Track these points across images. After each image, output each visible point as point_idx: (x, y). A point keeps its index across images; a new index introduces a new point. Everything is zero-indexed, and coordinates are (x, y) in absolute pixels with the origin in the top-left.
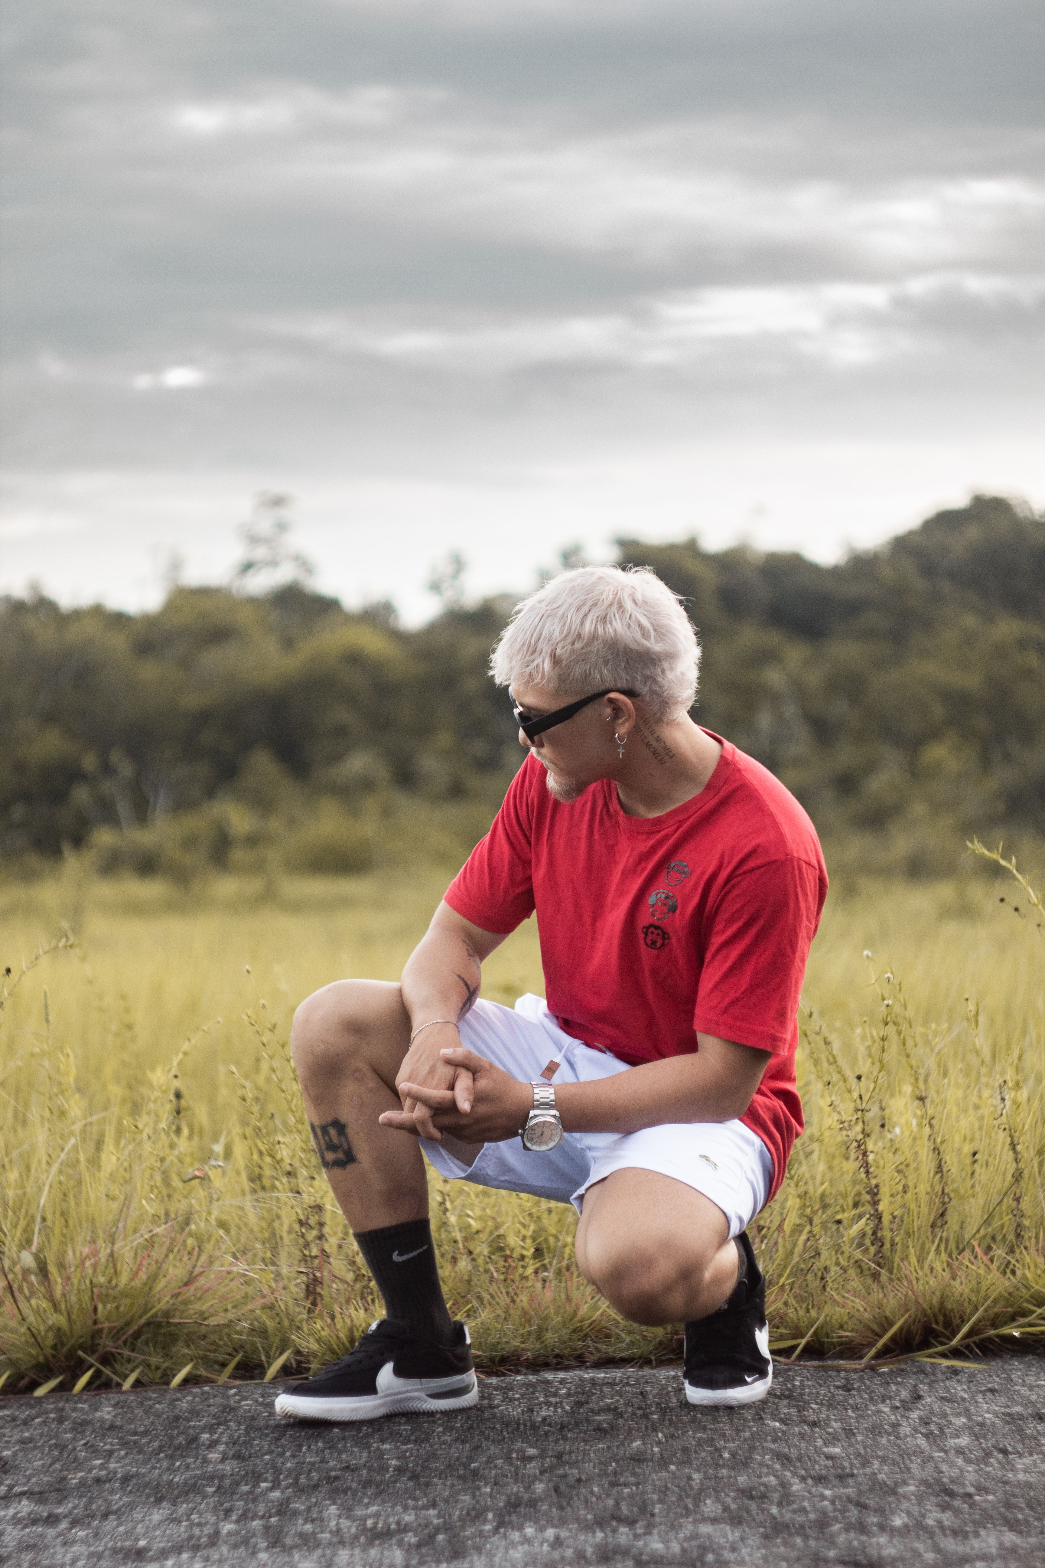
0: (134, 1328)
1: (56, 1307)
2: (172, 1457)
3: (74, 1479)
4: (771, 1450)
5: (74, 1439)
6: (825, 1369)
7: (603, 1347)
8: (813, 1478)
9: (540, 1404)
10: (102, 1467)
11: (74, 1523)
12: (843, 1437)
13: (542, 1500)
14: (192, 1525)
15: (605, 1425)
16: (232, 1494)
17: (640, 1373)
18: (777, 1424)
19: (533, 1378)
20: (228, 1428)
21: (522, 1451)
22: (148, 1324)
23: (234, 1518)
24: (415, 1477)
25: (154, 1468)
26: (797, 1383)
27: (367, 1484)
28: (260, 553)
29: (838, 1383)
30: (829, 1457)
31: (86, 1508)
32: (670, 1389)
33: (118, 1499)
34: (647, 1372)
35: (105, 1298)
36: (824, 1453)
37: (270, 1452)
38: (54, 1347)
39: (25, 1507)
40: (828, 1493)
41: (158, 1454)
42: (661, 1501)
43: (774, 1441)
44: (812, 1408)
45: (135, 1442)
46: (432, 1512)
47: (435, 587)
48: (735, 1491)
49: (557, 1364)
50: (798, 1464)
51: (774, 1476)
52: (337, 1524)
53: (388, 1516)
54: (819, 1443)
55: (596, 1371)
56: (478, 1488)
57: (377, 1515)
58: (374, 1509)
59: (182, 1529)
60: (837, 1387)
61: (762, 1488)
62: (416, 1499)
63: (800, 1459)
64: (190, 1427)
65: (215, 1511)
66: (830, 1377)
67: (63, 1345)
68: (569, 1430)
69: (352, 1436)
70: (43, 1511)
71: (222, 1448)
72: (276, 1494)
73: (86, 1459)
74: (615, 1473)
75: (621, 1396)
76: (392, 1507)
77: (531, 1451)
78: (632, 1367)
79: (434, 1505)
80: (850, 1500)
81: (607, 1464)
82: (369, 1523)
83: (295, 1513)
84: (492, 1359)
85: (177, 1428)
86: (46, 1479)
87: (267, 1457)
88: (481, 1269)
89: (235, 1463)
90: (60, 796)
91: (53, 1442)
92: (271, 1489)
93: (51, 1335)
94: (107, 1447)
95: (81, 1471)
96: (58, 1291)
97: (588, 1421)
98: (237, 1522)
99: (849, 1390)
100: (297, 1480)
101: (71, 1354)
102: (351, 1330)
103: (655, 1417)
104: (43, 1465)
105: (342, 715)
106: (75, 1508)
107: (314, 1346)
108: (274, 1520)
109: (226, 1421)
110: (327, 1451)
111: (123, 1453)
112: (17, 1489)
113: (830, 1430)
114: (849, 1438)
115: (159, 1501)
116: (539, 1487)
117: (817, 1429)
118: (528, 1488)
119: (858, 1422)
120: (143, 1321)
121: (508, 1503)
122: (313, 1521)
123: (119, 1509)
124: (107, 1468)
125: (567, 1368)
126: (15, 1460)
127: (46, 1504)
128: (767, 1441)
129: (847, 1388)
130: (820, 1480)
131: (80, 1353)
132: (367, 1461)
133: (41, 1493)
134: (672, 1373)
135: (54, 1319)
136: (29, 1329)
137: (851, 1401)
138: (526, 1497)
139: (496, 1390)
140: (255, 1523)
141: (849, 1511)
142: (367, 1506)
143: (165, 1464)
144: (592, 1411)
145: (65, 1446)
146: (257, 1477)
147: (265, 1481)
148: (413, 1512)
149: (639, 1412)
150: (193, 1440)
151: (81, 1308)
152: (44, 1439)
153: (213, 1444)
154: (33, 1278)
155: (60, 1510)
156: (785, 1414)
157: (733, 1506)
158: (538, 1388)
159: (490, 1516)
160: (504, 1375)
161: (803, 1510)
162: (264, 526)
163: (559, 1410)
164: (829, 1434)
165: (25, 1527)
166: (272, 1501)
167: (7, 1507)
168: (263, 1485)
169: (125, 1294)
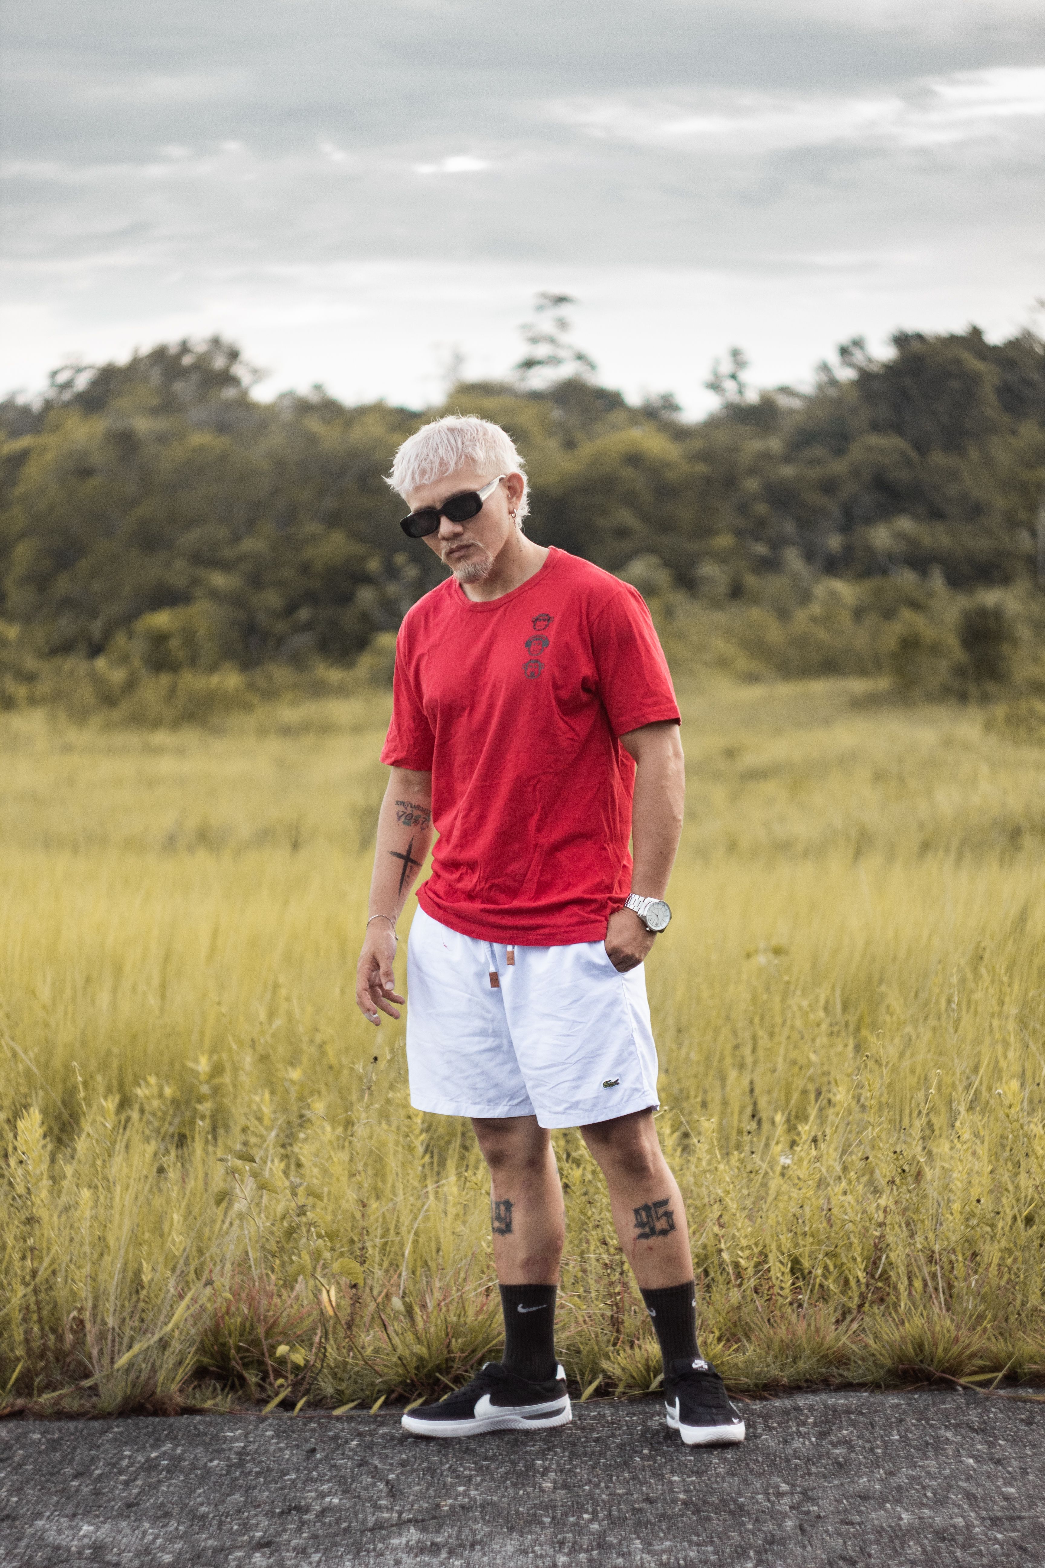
0: (479, 1354)
1: (419, 1340)
2: (515, 1485)
3: (446, 1504)
4: (964, 1489)
5: (441, 1462)
6: (1016, 1400)
7: (845, 1373)
8: (991, 1519)
9: (791, 1435)
10: (465, 1494)
11: (451, 1552)
12: (1019, 1477)
13: (790, 1538)
14: (536, 1556)
15: (841, 1460)
16: (564, 1524)
17: (872, 1399)
18: (971, 1461)
19: (788, 1403)
20: (555, 1452)
21: (777, 1487)
22: (490, 1351)
23: (566, 1550)
24: (697, 1511)
25: (504, 1496)
26: (992, 1415)
27: (662, 1517)
28: (542, 351)
29: (1023, 1416)
30: (1006, 1498)
31: (458, 1537)
32: (893, 1420)
33: (481, 1528)
34: (877, 1398)
35: (457, 1334)
36: (1002, 1494)
37: (589, 1482)
38: (417, 1368)
39: (413, 1535)
40: (999, 1536)
41: (505, 1481)
42: (877, 1542)
43: (967, 1480)
44: (1000, 1445)
45: (487, 1467)
46: (710, 1548)
47: (715, 386)
48: (931, 1533)
49: (808, 1387)
50: (982, 1505)
51: (963, 1517)
52: (642, 1558)
53: (678, 1551)
54: (1000, 1482)
55: (838, 1395)
56: (743, 1524)
57: (669, 1551)
58: (667, 1544)
59: (530, 1561)
60: (1022, 1420)
61: (952, 1530)
62: (698, 1535)
63: (984, 1499)
64: (527, 1452)
65: (552, 1544)
66: (1018, 1408)
67: (424, 1367)
68: (814, 1464)
69: (650, 1466)
70: (427, 1539)
71: (552, 1475)
72: (595, 1526)
73: (452, 1485)
74: (845, 1510)
75: (855, 1427)
76: (681, 1542)
77: (784, 1487)
78: (866, 1391)
79: (711, 1542)
80: (1015, 1544)
81: (839, 1501)
82: (664, 1557)
83: (611, 1546)
84: (756, 1385)
85: (517, 1453)
86: (425, 1505)
87: (587, 1488)
88: (749, 1299)
89: (563, 1492)
90: (346, 599)
91: (425, 1465)
92: (591, 1521)
93: (415, 1359)
94: (467, 1473)
95: (450, 1498)
96: (420, 1324)
97: (828, 1454)
98: (568, 1555)
99: (1031, 1424)
100: (610, 1511)
101: (429, 1375)
102: (647, 1360)
103: (879, 1451)
104: (421, 1491)
105: (625, 516)
106: (449, 1537)
107: (618, 1372)
108: (595, 1553)
109: (555, 1446)
110: (631, 1482)
111: (479, 1479)
112: (405, 1516)
113: (1010, 1469)
114: (1023, 1478)
115: (511, 1529)
116: (789, 1524)
117: (1000, 1468)
118: (779, 1525)
119: (1032, 1461)
120: (486, 1349)
121: (766, 1541)
122: (623, 1555)
123: (482, 1540)
124: (469, 1496)
125: (815, 1392)
126: (399, 1484)
127: (428, 1533)
128: (961, 1479)
129: (1029, 1422)
130: (995, 1522)
131: (438, 1375)
132: (662, 1494)
133: (423, 1520)
134: (896, 1401)
135: (418, 1349)
136: (400, 1358)
137: (1030, 1437)
138: (778, 1534)
139: (759, 1417)
140: (581, 1555)
141: (1013, 1555)
142: (662, 1541)
143: (511, 1492)
144: (832, 1443)
145: (435, 1470)
146: (580, 1509)
147: (587, 1512)
148: (695, 1548)
149: (867, 1445)
150: (530, 1466)
151: (438, 1338)
152: (418, 1462)
153: (546, 1470)
154: (401, 1317)
155: (439, 1540)
156: (978, 1450)
157: (929, 1549)
158: (792, 1416)
159: (752, 1553)
160: (766, 1399)
161: (980, 1554)
162: (546, 324)
163: (807, 1442)
164: (1009, 1473)
165: (416, 1556)
166: (593, 1534)
167: (400, 1535)
168: (586, 1516)
169: (471, 1331)
